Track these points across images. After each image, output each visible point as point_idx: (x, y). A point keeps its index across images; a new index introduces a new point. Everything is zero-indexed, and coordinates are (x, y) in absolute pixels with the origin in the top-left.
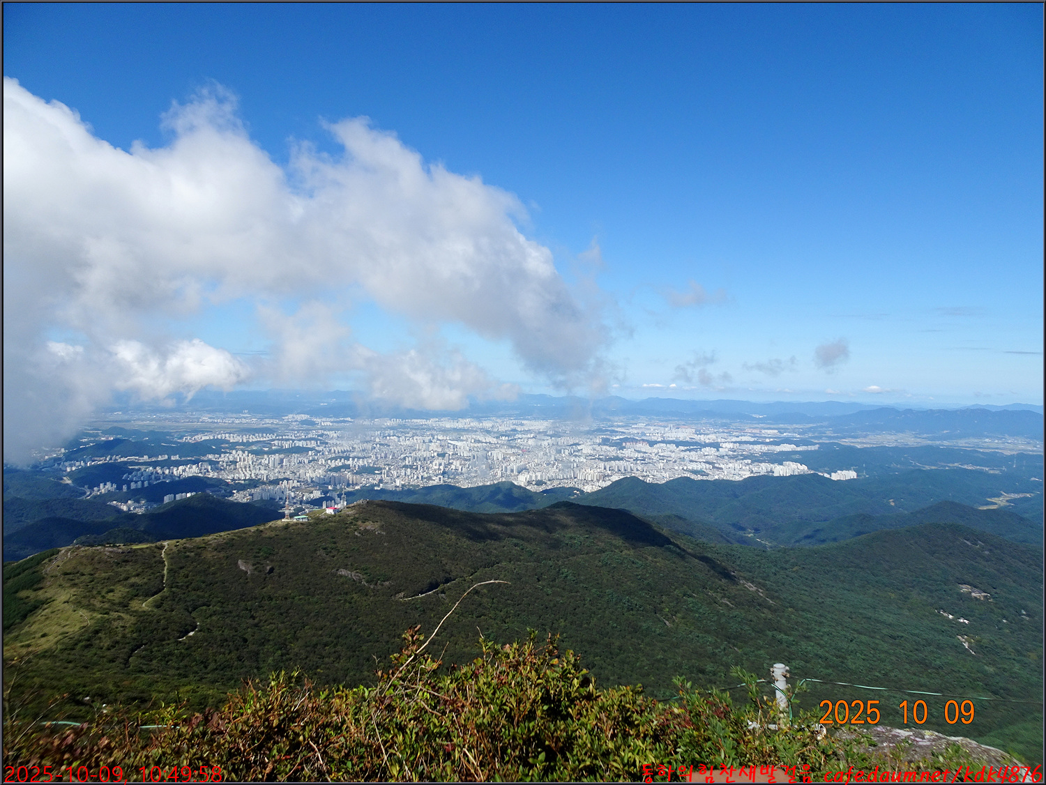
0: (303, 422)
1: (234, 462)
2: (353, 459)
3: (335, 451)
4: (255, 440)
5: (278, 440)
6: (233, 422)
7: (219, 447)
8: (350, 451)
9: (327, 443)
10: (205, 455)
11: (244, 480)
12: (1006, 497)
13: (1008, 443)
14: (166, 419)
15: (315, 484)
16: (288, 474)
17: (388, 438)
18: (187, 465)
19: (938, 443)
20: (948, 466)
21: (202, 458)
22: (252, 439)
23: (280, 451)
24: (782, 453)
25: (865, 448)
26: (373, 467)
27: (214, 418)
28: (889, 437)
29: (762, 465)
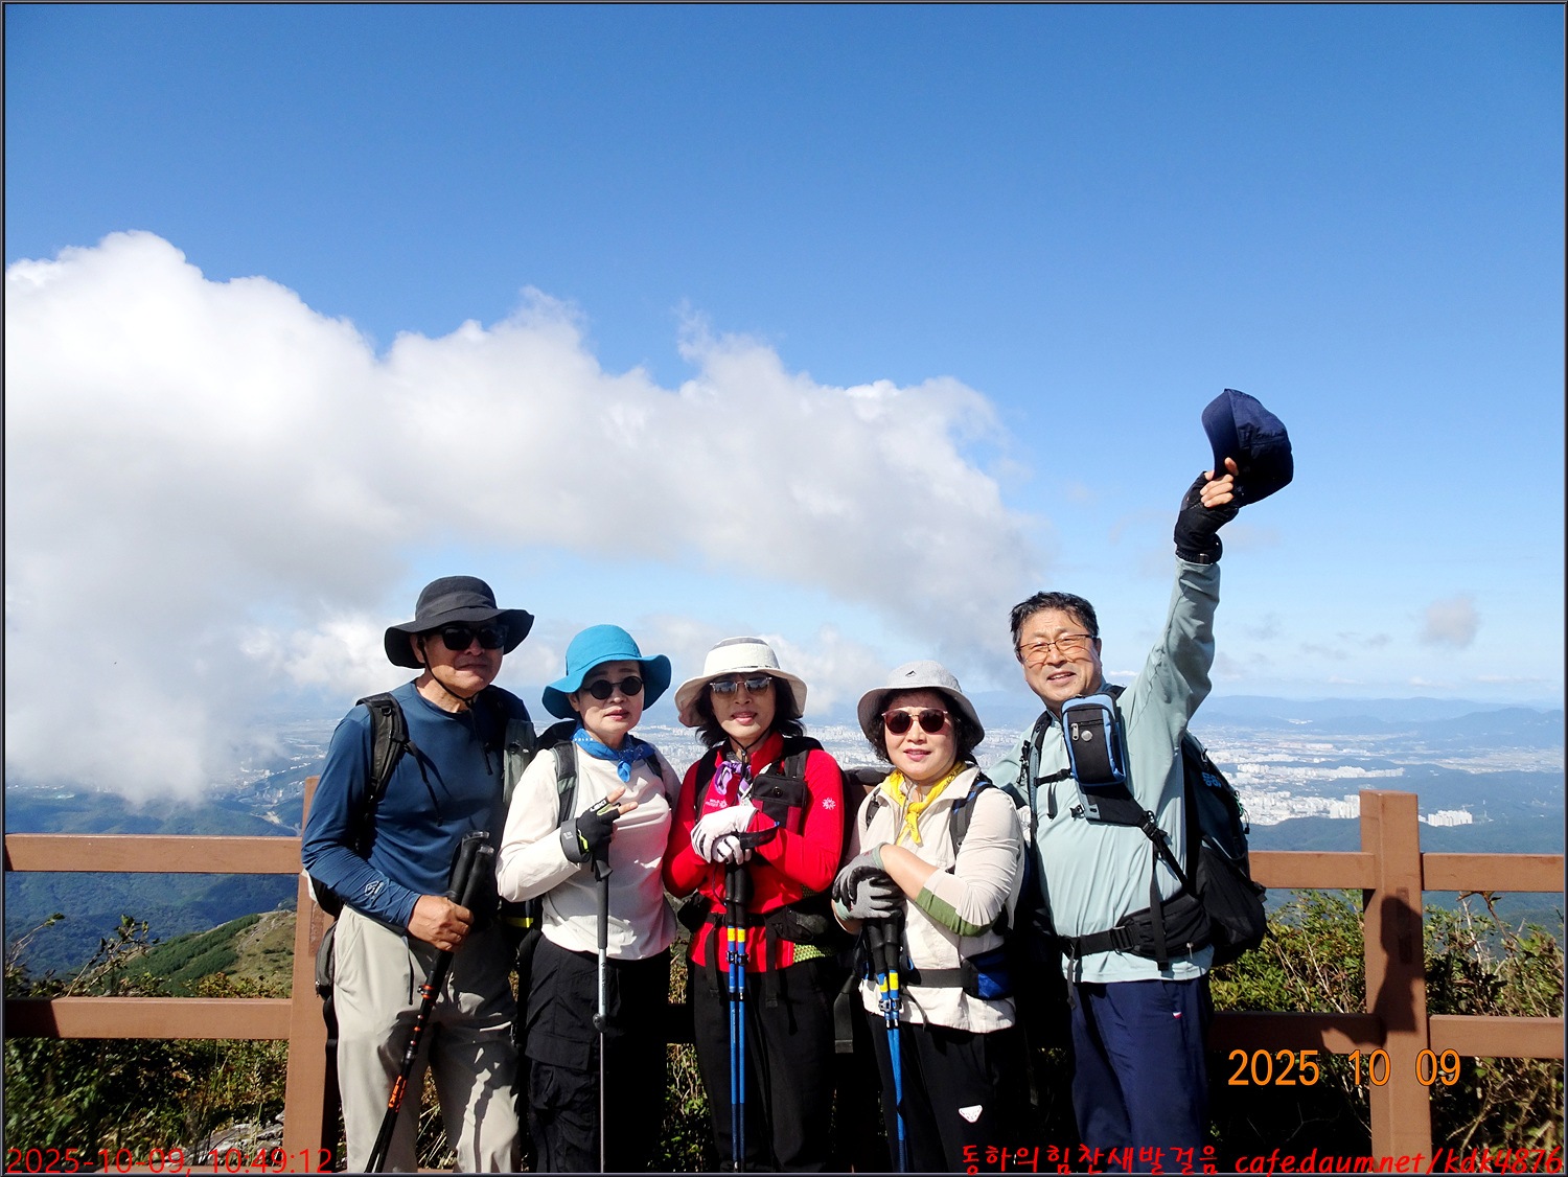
24: (1341, 781)
25: (1487, 773)
28: (1525, 756)
29: (1311, 800)
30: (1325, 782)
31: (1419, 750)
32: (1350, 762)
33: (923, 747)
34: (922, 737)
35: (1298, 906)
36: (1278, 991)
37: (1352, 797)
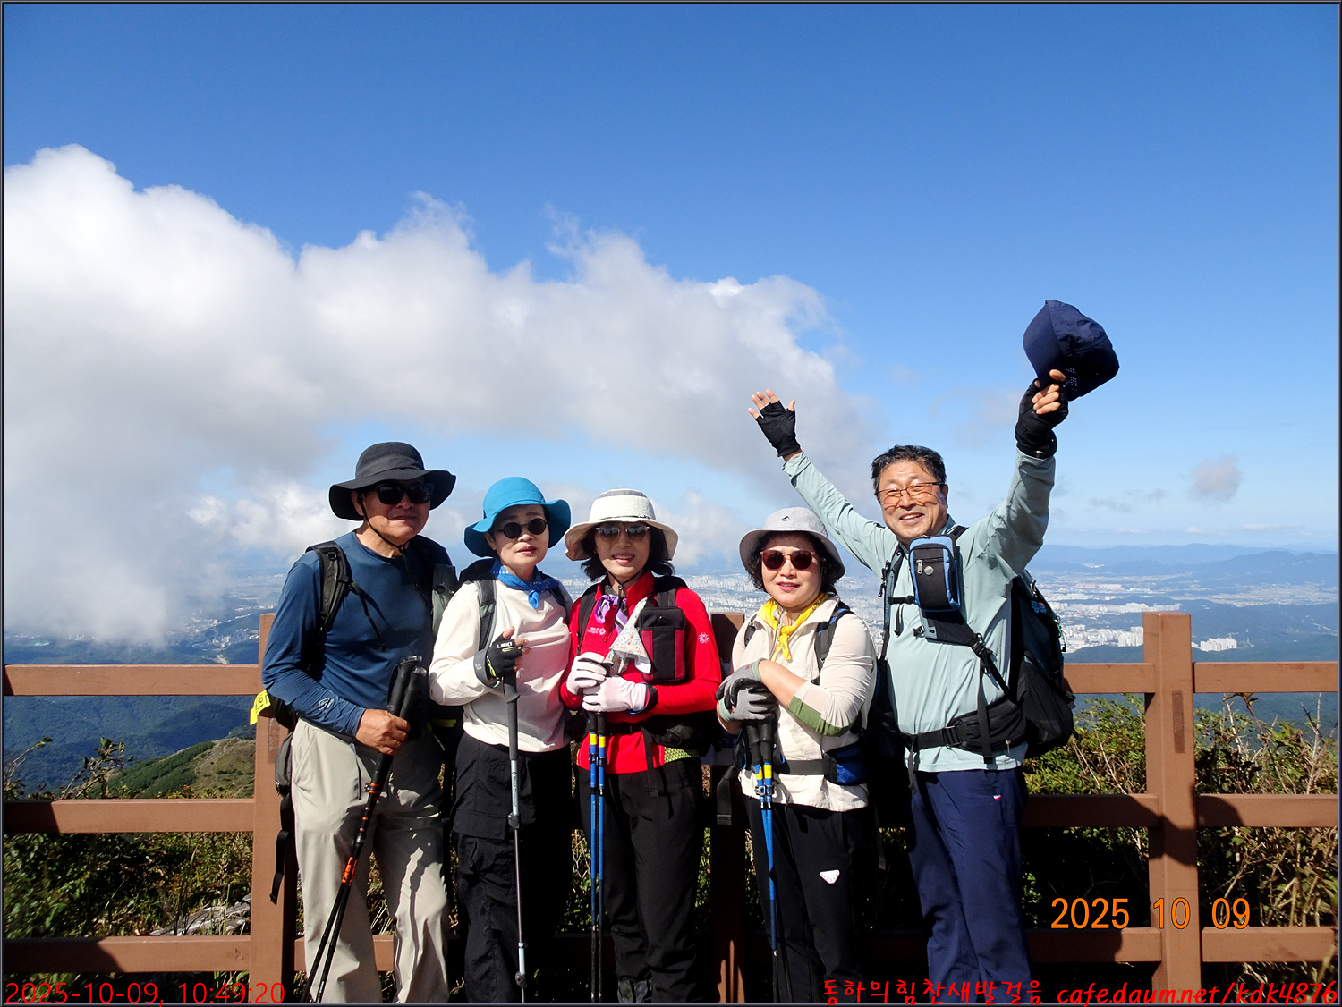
24: (1129, 615)
29: (1102, 631)
30: (1115, 616)
31: (1194, 587)
32: (1136, 599)
33: (794, 581)
34: (793, 573)
35: (1091, 712)
36: (1074, 781)
37: (1137, 628)
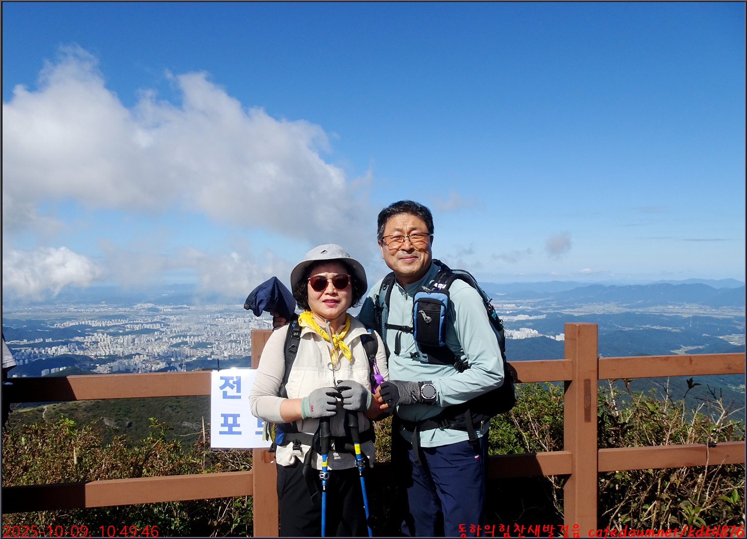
0: (149, 309)
1: (97, 343)
2: (190, 337)
3: (175, 331)
4: (112, 324)
5: (131, 324)
6: (94, 311)
7: (83, 331)
8: (187, 331)
9: (169, 325)
10: (72, 337)
11: (105, 356)
12: (684, 349)
13: (686, 308)
14: (41, 310)
15: (161, 358)
16: (139, 350)
17: (217, 319)
18: (58, 346)
19: (634, 310)
20: (642, 328)
21: (70, 340)
22: (110, 324)
23: (132, 332)
24: (519, 322)
25: (581, 316)
26: (206, 342)
27: (78, 309)
28: (598, 307)
30: (511, 322)
31: (553, 306)
32: (523, 312)
37: (523, 329)
